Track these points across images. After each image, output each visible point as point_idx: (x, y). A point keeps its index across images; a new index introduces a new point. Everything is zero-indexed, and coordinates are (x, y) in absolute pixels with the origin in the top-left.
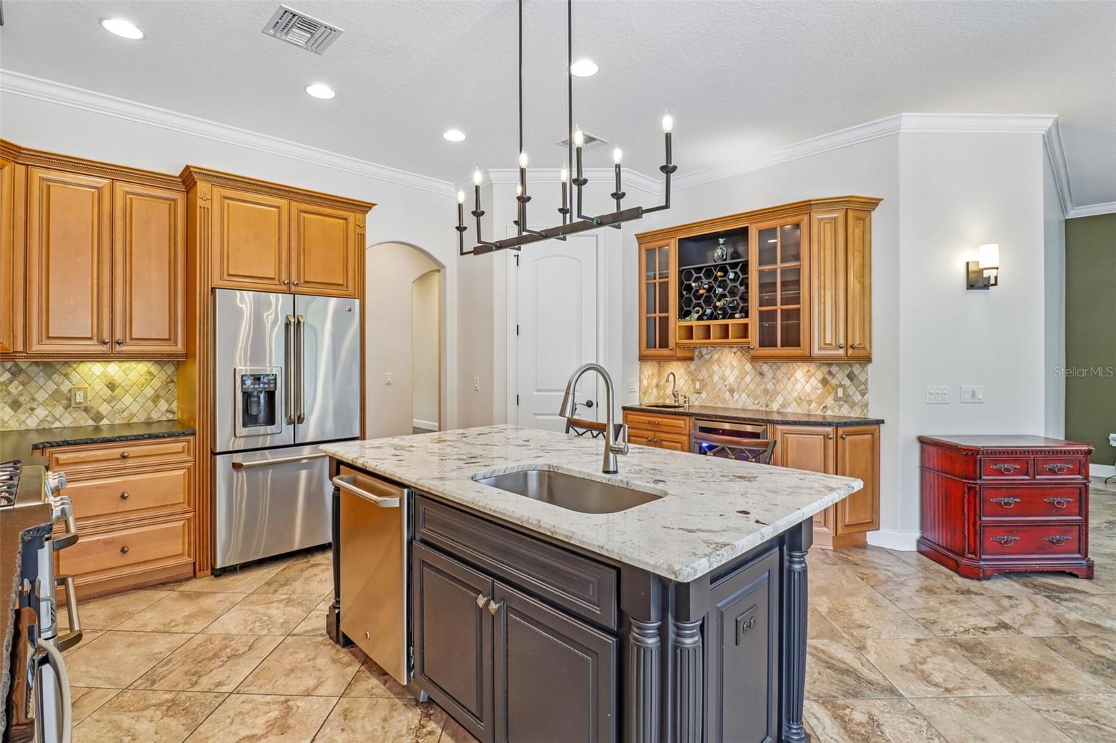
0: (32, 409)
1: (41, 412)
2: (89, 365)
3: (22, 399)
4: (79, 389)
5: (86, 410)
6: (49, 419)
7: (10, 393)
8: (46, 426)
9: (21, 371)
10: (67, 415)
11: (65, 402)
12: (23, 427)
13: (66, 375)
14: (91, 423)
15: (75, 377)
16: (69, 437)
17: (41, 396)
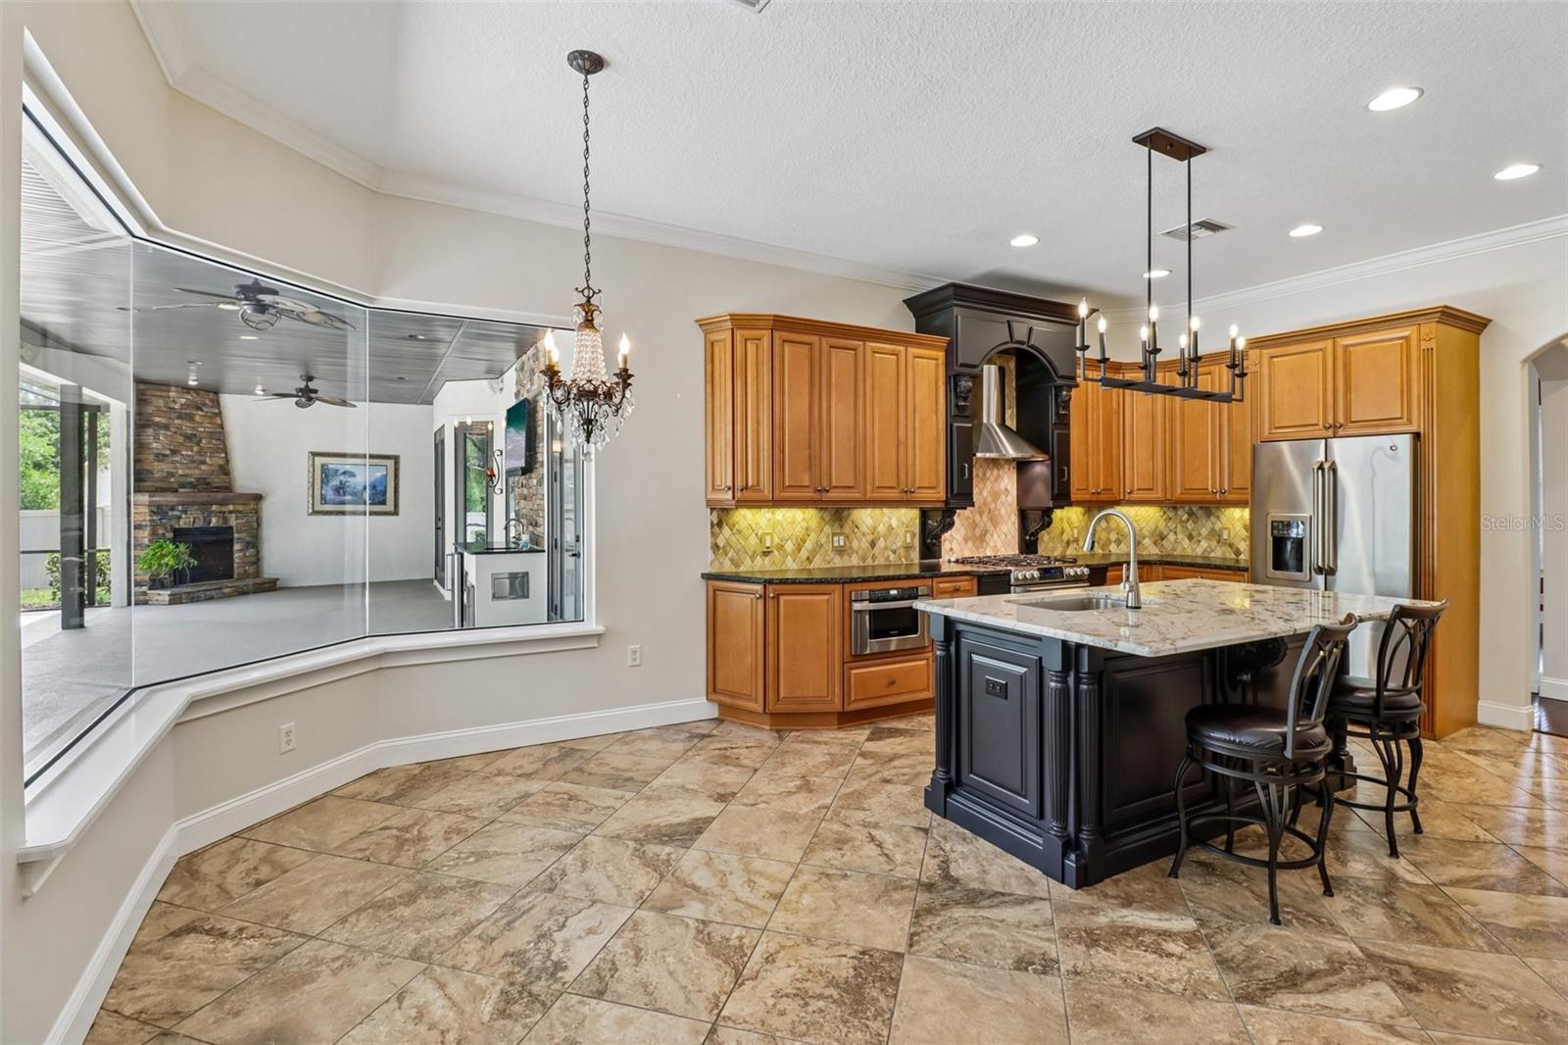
0: (1199, 541)
1: (1204, 544)
2: (1232, 509)
3: (1193, 533)
4: (1226, 528)
5: (1231, 546)
6: (1209, 550)
7: (1187, 528)
8: (1206, 554)
9: (1193, 513)
10: (1219, 548)
11: (1217, 538)
12: (1194, 554)
13: (1218, 517)
14: (1233, 556)
15: (1224, 519)
16: (1218, 563)
17: (1204, 532)
